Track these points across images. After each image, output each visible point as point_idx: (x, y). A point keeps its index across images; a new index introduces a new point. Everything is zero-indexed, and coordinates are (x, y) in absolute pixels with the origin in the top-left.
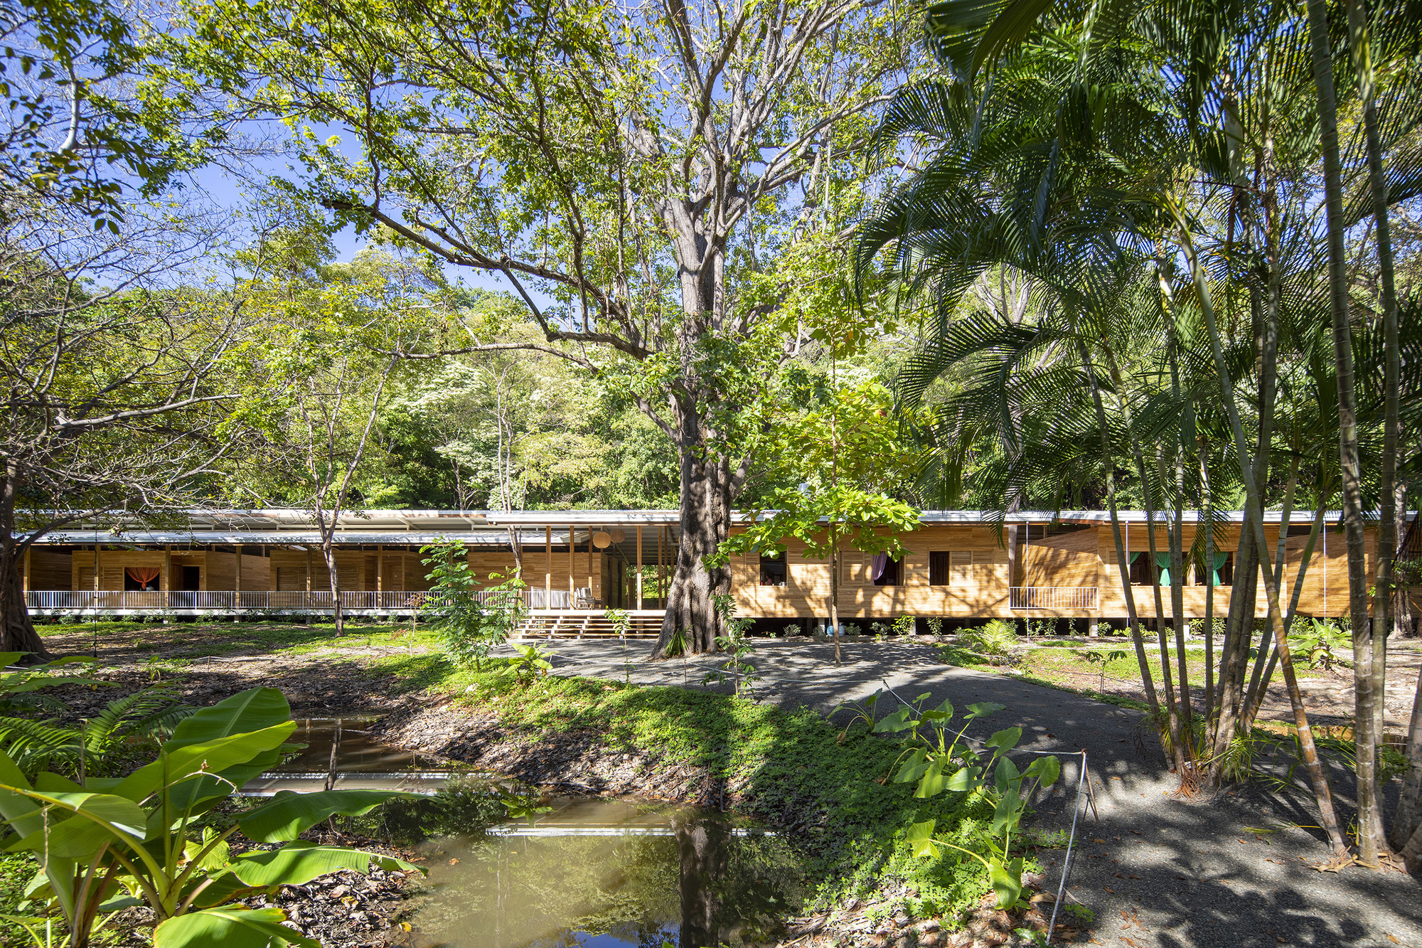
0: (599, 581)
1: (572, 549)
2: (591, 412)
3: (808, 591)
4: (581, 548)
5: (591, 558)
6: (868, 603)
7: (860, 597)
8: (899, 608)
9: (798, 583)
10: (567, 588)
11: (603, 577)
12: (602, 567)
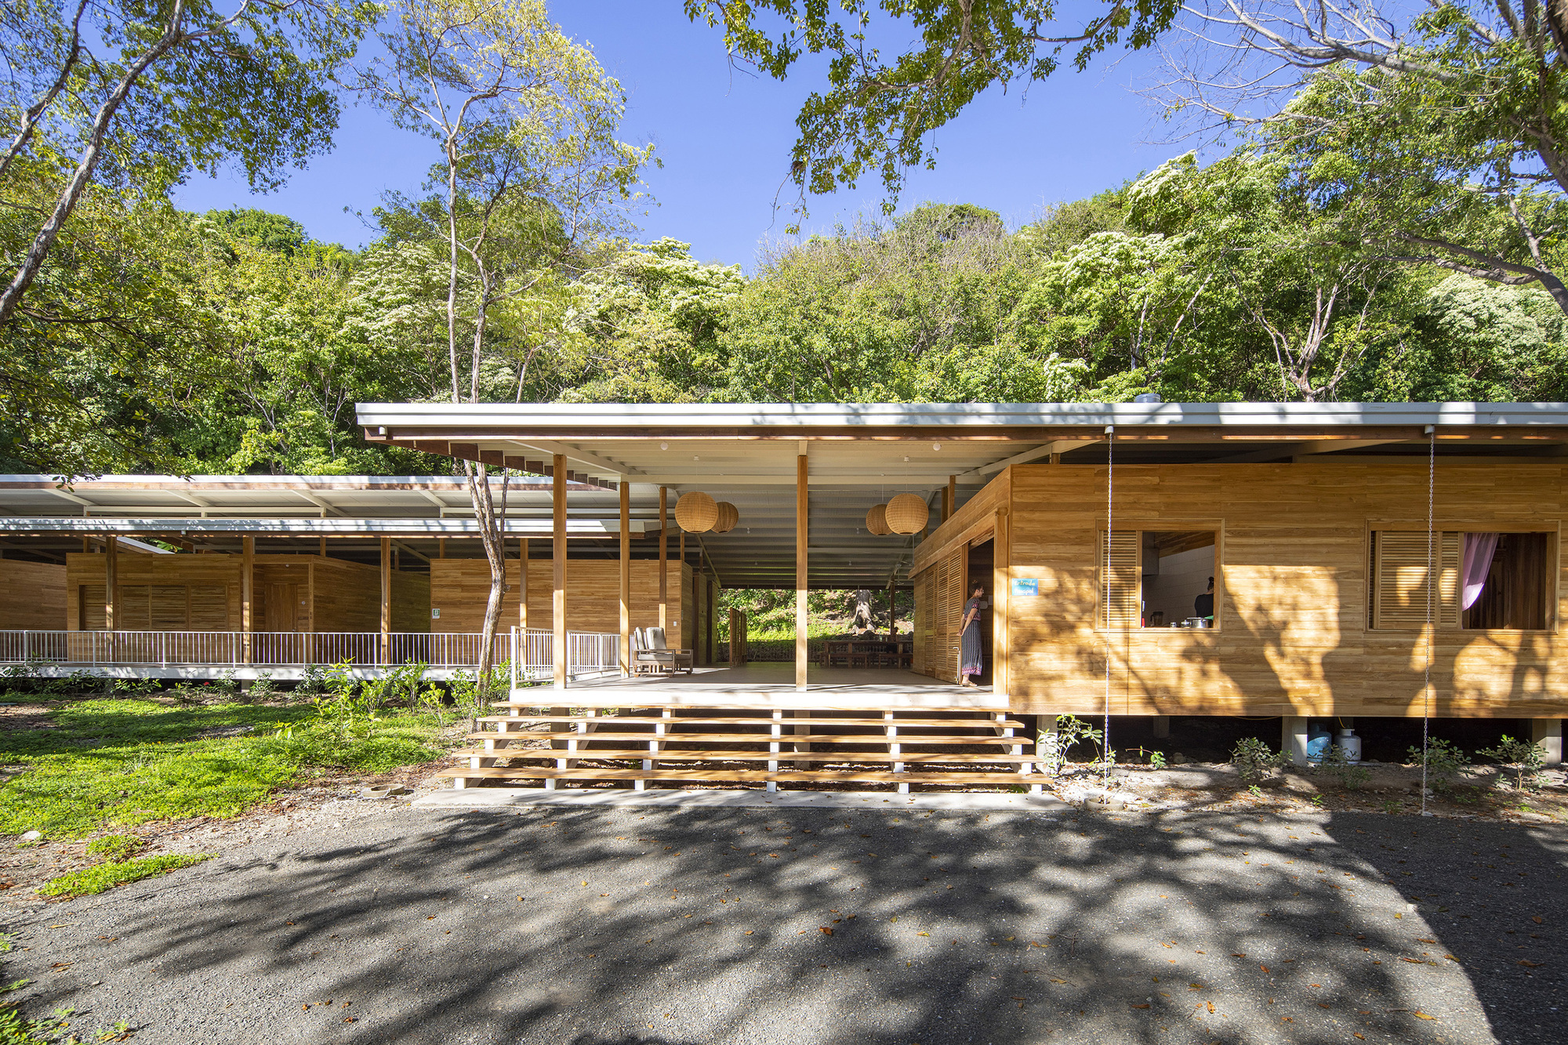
0: (678, 614)
1: (624, 549)
2: (660, 337)
3: (1274, 633)
4: (644, 547)
5: (663, 570)
6: (1442, 675)
7: (1423, 655)
8: (1532, 683)
9: (1246, 613)
10: (614, 627)
11: (684, 607)
12: (683, 590)
